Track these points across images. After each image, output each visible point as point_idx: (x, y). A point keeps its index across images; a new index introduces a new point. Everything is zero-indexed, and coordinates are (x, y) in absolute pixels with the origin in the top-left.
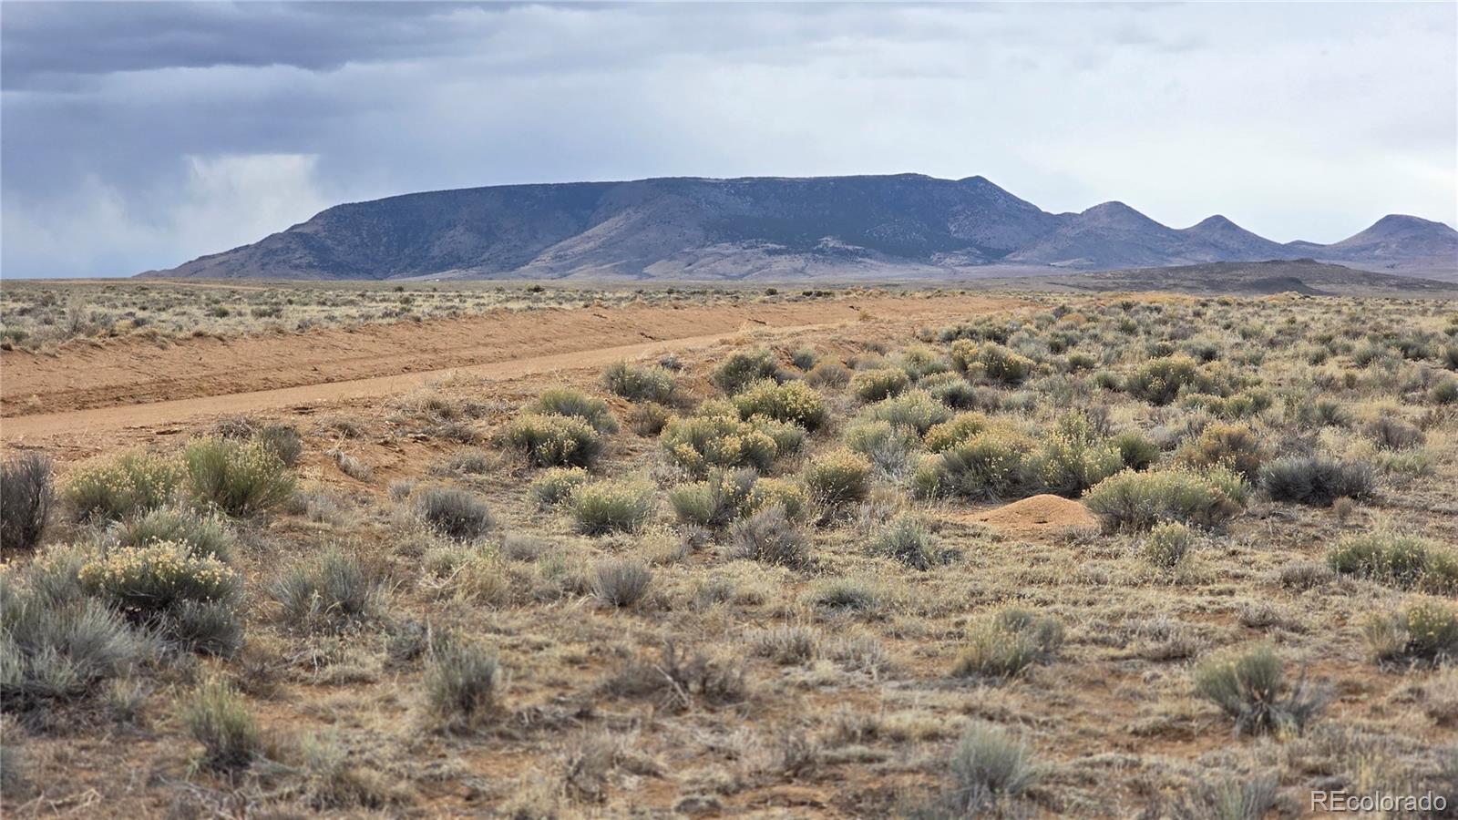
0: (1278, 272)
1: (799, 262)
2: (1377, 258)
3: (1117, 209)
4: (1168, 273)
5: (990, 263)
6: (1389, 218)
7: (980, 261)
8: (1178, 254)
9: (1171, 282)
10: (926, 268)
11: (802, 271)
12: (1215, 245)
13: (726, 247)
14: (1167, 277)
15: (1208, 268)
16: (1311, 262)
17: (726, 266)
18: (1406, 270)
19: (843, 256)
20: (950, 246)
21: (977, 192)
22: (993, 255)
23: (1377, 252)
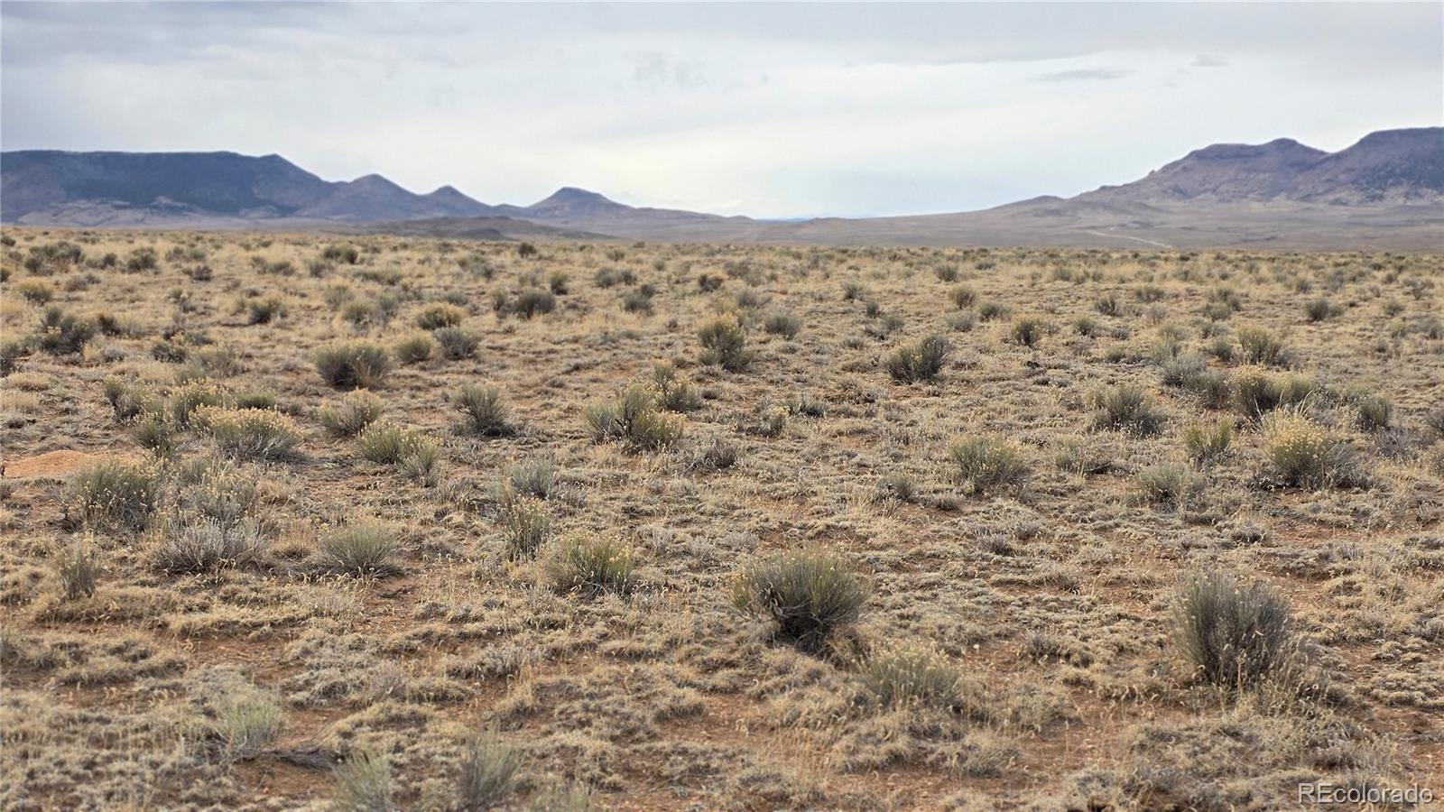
0: (485, 225)
1: (139, 215)
2: (556, 216)
3: (376, 180)
4: (409, 224)
5: (283, 216)
6: (564, 190)
7: (276, 215)
8: (418, 212)
9: (408, 231)
10: (236, 220)
11: (142, 221)
12: (446, 206)
13: (83, 203)
14: (407, 227)
15: (436, 221)
16: (506, 218)
17: (84, 217)
18: (574, 225)
19: (173, 210)
20: (254, 204)
21: (274, 167)
22: (286, 211)
23: (557, 212)
